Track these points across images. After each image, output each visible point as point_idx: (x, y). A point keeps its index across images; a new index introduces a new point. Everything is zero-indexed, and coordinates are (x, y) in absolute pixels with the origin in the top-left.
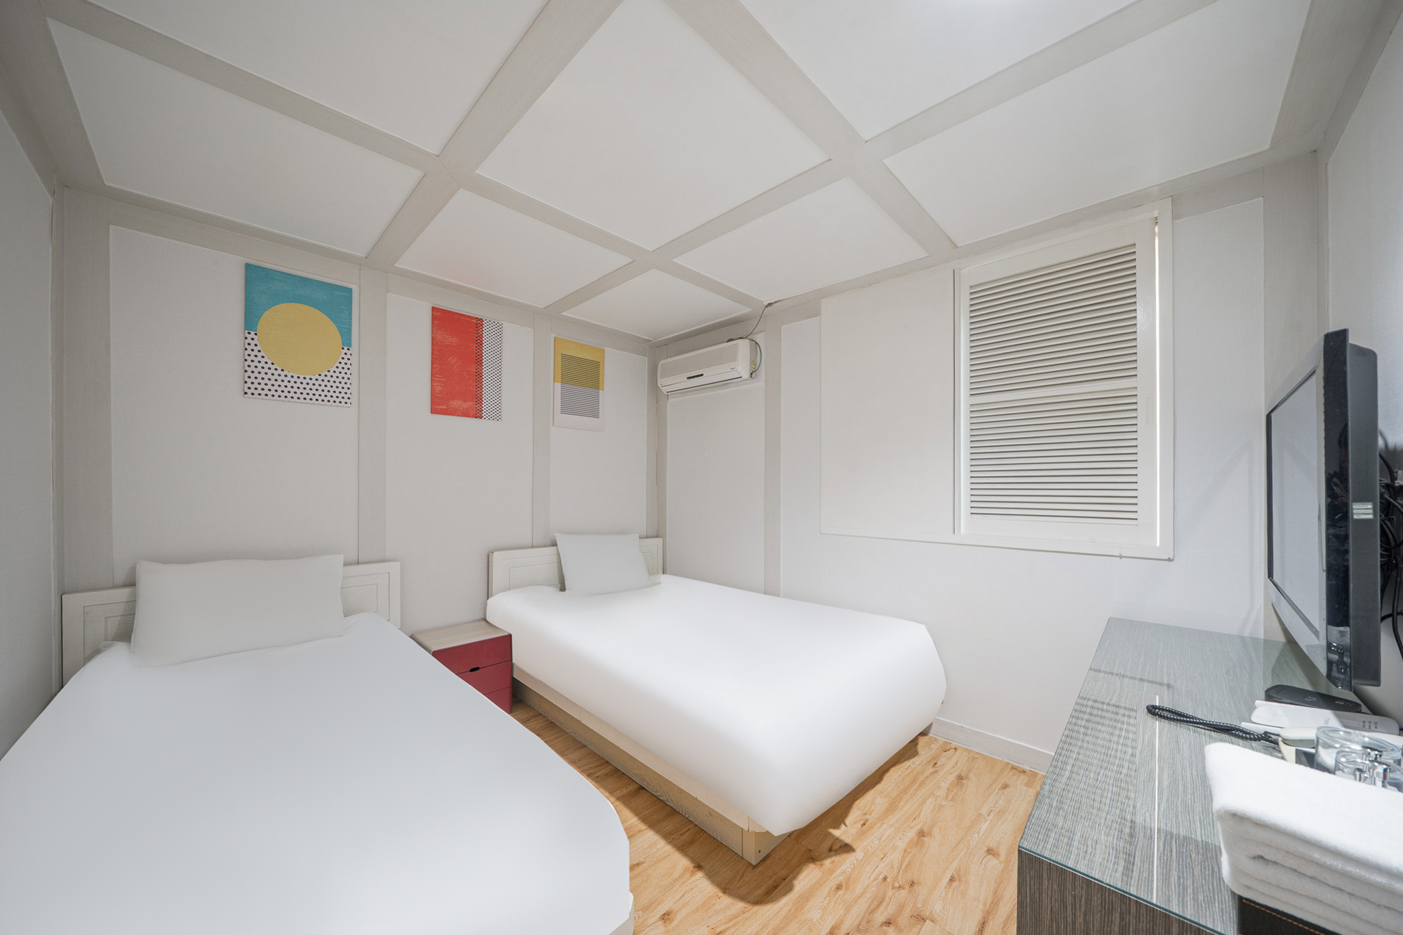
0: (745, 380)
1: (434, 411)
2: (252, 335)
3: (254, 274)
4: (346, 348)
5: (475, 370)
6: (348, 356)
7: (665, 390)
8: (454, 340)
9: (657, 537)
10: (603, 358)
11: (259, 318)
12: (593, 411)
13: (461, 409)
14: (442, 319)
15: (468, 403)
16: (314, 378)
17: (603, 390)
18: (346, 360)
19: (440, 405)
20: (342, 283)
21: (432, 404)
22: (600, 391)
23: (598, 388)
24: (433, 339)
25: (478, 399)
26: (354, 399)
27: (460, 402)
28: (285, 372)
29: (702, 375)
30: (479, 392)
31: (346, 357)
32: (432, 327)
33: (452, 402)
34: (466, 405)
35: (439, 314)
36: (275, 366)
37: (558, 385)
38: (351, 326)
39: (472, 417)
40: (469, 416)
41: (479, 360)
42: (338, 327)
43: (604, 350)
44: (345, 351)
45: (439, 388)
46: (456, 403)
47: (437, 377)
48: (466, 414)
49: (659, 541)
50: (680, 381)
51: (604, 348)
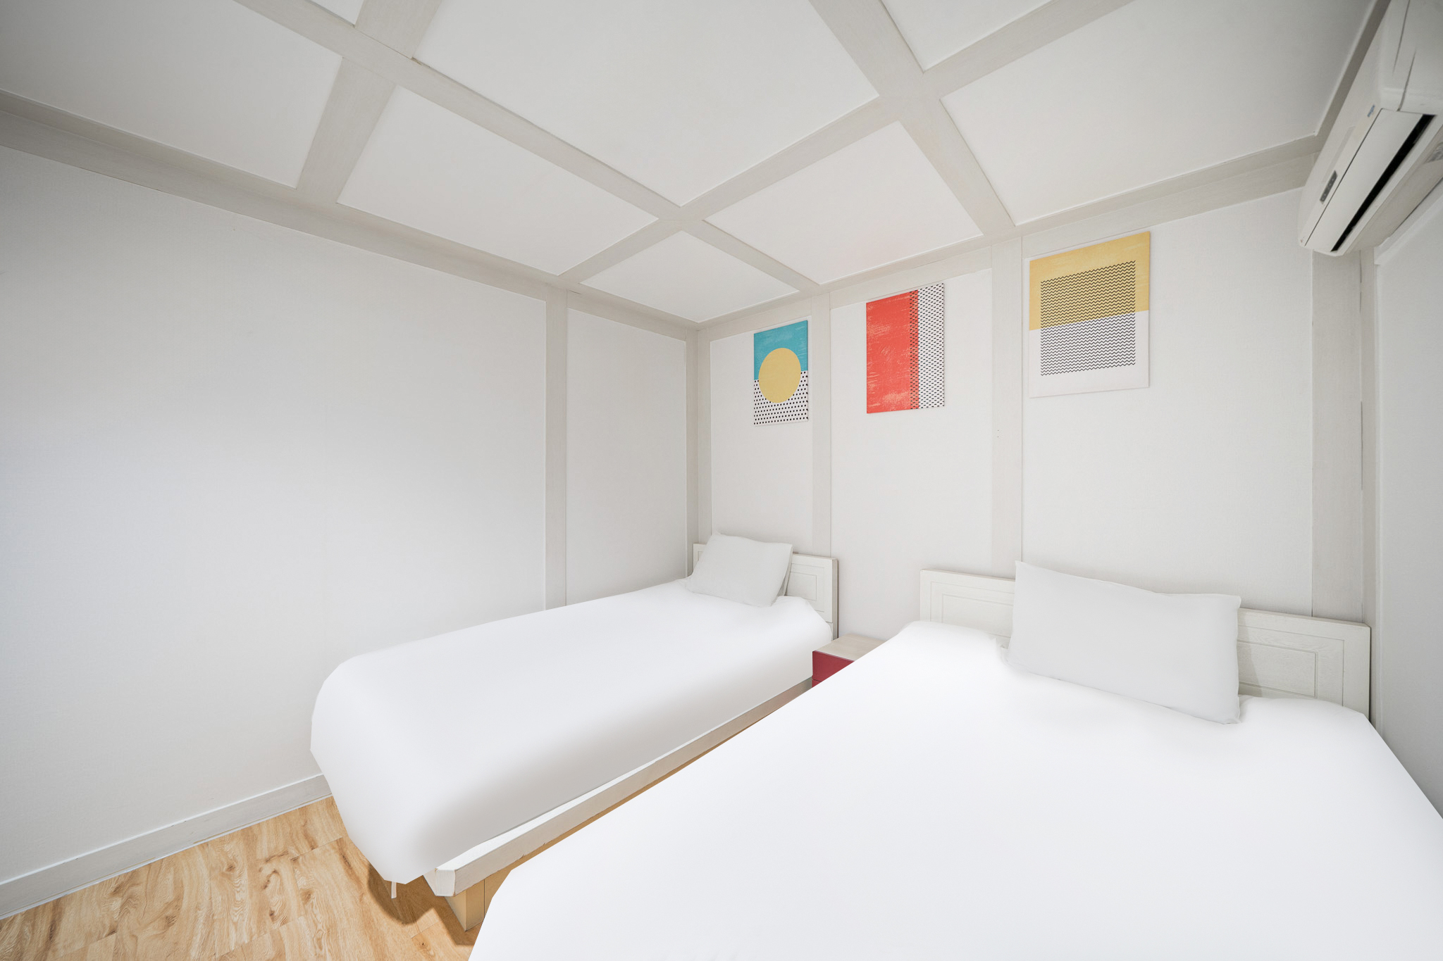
1: (870, 410)
2: (756, 383)
3: (759, 339)
4: (804, 372)
5: (909, 354)
6: (805, 378)
7: (1318, 249)
8: (886, 329)
9: (1359, 621)
10: (1149, 250)
11: (760, 367)
12: (1118, 355)
13: (895, 402)
14: (877, 311)
15: (904, 394)
16: (786, 403)
17: (1147, 309)
18: (803, 383)
19: (876, 403)
20: (803, 318)
21: (868, 402)
22: (1141, 313)
23: (1132, 309)
24: (868, 336)
25: (914, 387)
26: (809, 414)
27: (894, 395)
28: (772, 404)
29: (1335, 176)
30: (914, 379)
31: (803, 380)
32: (867, 324)
33: (886, 397)
34: (899, 397)
35: (872, 307)
36: (767, 400)
37: (1036, 332)
38: (807, 352)
39: (907, 409)
40: (903, 409)
41: (914, 340)
42: (799, 356)
43: (1152, 232)
44: (803, 374)
45: (873, 386)
46: (890, 397)
47: (872, 375)
48: (900, 407)
50: (1318, 215)
51: (1153, 228)
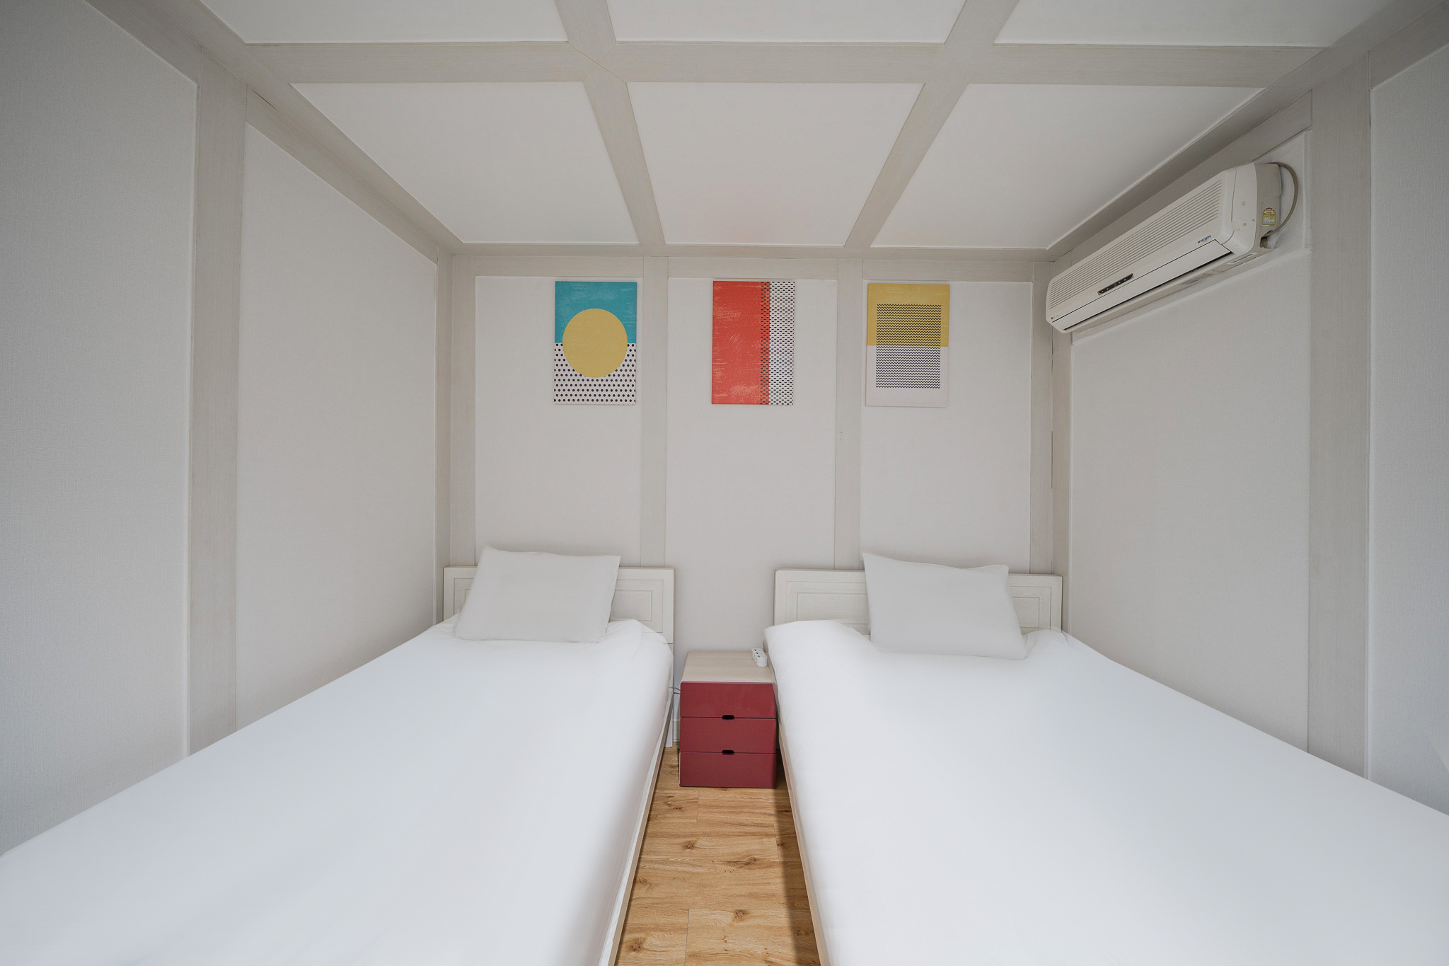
0: (1246, 258)
1: (715, 401)
2: (560, 347)
3: (563, 290)
4: (631, 345)
5: (760, 346)
6: (633, 352)
7: (1059, 326)
8: (736, 315)
9: (1052, 573)
10: (947, 298)
11: (564, 329)
12: (931, 379)
13: (743, 395)
14: (725, 293)
15: (752, 387)
16: (604, 379)
17: (947, 345)
18: (631, 357)
19: (722, 393)
20: (630, 279)
21: (713, 392)
22: (942, 349)
23: (937, 344)
24: (714, 317)
25: (764, 381)
26: (638, 397)
27: (743, 387)
28: (583, 377)
29: (1130, 277)
30: (764, 373)
31: (631, 354)
32: (714, 304)
33: (734, 388)
34: (748, 390)
35: (719, 287)
36: (575, 372)
37: (873, 349)
38: (636, 321)
39: (756, 404)
40: (753, 404)
41: (765, 333)
42: (624, 325)
43: (949, 286)
44: (631, 347)
45: (719, 374)
46: (738, 389)
47: (718, 361)
48: (748, 401)
49: (1054, 581)
50: (1087, 302)
51: (950, 283)
